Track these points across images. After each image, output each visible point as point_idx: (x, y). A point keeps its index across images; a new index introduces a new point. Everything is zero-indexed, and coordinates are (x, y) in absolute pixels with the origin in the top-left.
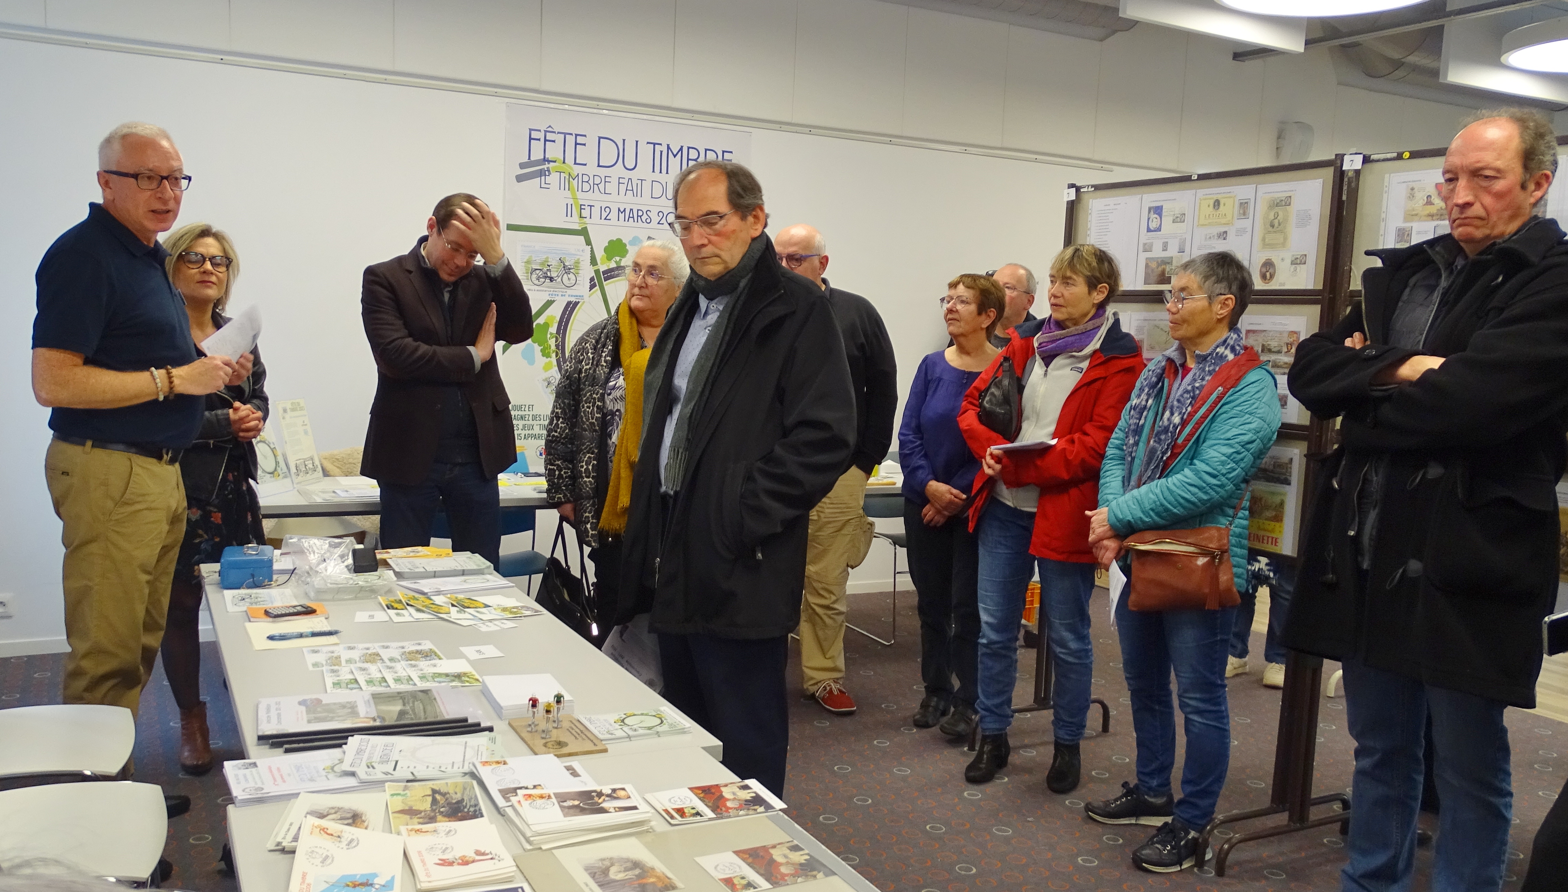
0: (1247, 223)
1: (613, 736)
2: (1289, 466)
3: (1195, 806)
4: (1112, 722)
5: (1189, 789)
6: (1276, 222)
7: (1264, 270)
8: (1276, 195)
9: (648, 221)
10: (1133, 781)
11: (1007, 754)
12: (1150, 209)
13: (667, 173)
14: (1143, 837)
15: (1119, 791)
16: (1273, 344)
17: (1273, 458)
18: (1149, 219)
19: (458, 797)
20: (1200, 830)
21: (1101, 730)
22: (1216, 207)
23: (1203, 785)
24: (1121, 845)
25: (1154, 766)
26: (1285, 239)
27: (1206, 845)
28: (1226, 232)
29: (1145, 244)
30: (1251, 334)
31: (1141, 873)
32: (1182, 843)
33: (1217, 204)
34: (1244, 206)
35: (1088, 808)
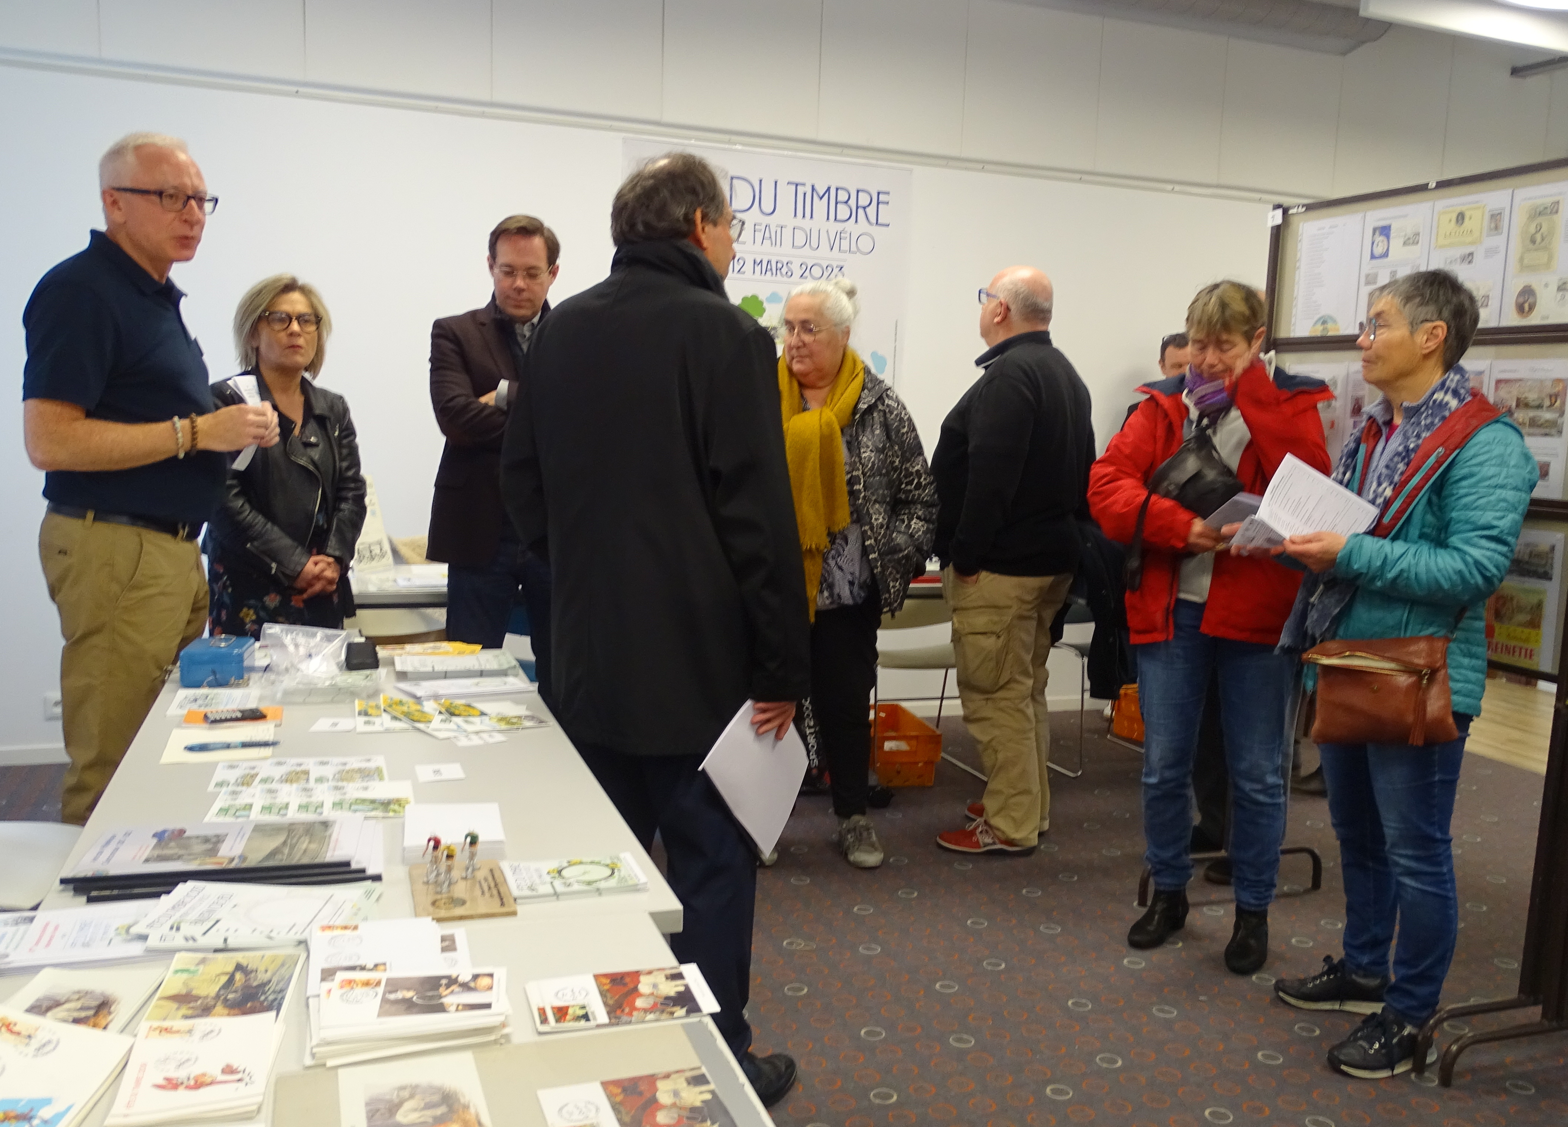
0: (1499, 240)
1: (534, 893)
2: (1550, 556)
3: (1410, 994)
4: (1324, 875)
5: (1403, 971)
6: (1538, 237)
7: (1521, 300)
8: (1539, 202)
9: (789, 274)
10: (1338, 954)
11: (1186, 912)
12: (1375, 230)
13: (812, 217)
14: (1346, 1028)
15: (1319, 967)
16: (1532, 397)
17: (1527, 545)
18: (1373, 243)
19: (262, 977)
20: (1420, 1024)
21: (1310, 886)
22: (1460, 222)
23: (1420, 968)
24: (1317, 1038)
25: (1365, 938)
26: (1550, 258)
27: (1428, 1043)
28: (1471, 254)
29: (1367, 276)
30: (1502, 385)
31: (1337, 1076)
32: (1395, 1041)
33: (1461, 218)
34: (1496, 218)
35: (1280, 986)
